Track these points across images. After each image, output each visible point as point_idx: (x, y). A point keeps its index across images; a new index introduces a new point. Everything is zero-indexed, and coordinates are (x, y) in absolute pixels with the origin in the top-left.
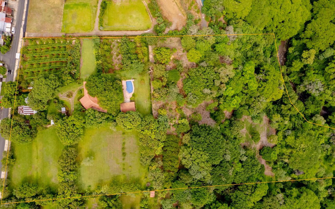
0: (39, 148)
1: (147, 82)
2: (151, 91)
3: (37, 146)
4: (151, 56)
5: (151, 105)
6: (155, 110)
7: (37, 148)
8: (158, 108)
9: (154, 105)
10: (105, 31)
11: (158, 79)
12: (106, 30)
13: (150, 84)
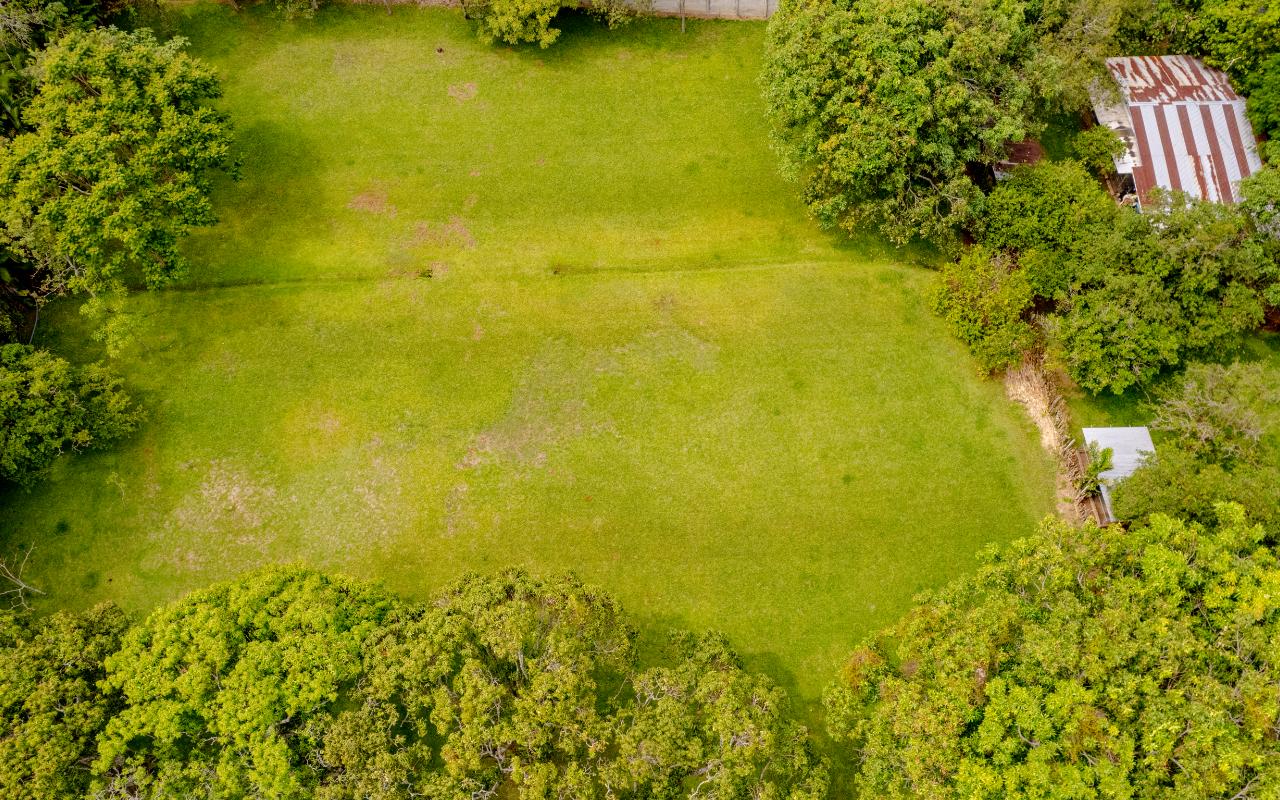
0: (707, 293)
3: (719, 260)
7: (697, 264)
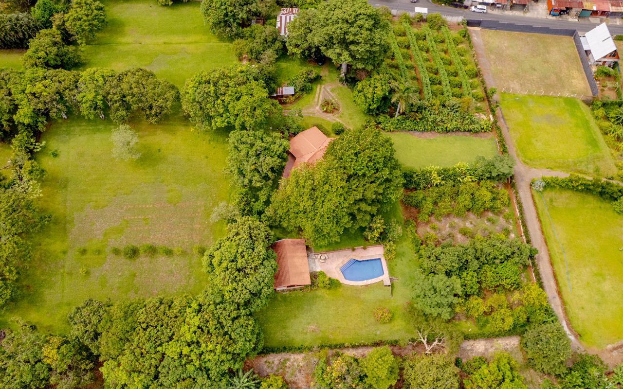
0: (191, 47)
1: (386, 332)
2: (354, 347)
4: (480, 347)
5: (300, 349)
6: (282, 363)
7: (191, 43)
8: (288, 377)
9: (297, 359)
10: (533, 196)
11: (401, 375)
12: (537, 201)
13: (377, 344)
